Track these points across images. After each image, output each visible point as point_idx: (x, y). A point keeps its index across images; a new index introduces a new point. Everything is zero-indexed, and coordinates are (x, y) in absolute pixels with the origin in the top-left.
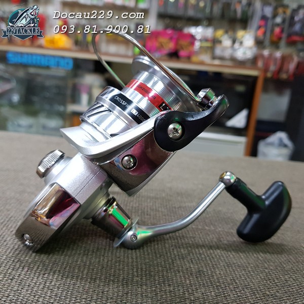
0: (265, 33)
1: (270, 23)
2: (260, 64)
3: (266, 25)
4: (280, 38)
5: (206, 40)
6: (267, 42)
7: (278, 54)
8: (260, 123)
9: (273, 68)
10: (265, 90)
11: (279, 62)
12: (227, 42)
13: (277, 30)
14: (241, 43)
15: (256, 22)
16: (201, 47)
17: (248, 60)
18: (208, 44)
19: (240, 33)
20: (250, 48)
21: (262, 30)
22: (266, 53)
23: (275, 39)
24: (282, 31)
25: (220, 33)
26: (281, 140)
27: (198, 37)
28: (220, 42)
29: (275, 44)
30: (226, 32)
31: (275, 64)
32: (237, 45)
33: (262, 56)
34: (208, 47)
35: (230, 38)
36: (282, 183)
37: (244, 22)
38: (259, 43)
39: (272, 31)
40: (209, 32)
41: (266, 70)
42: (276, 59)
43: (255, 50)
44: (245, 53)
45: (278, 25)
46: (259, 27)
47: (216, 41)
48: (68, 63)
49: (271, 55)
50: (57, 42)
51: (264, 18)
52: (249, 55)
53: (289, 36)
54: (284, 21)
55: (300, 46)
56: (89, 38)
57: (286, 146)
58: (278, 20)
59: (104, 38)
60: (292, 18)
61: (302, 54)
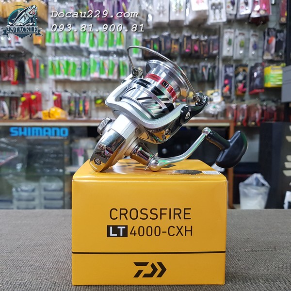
0: (230, 90)
2: (230, 116)
3: (230, 83)
4: (244, 92)
6: (233, 97)
7: (244, 106)
9: (241, 118)
11: (246, 112)
13: (240, 86)
14: (211, 100)
15: (221, 81)
17: (218, 113)
19: (209, 92)
20: (219, 103)
21: (228, 87)
22: (234, 106)
23: (239, 93)
24: (244, 87)
26: (257, 179)
29: (241, 98)
31: (243, 115)
33: (231, 108)
37: (211, 82)
38: (226, 98)
39: (236, 87)
41: (235, 121)
42: (243, 109)
43: (223, 103)
44: (214, 107)
45: (241, 82)
46: (225, 85)
48: (64, 132)
49: (237, 107)
50: (53, 115)
51: (227, 77)
52: (219, 108)
53: (251, 89)
54: (245, 78)
55: (263, 97)
56: (81, 108)
57: (263, 185)
58: (240, 77)
59: (94, 106)
60: (252, 74)
61: (265, 103)
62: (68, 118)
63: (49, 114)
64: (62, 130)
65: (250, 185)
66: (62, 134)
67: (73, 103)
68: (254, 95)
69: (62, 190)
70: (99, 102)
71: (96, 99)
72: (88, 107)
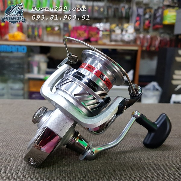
0: (140, 24)
1: (142, 18)
2: (138, 43)
3: (140, 20)
4: (149, 27)
5: (106, 31)
6: (142, 30)
7: (149, 36)
8: (141, 77)
9: (146, 44)
10: (143, 57)
11: (149, 41)
12: (118, 31)
13: (147, 22)
14: (126, 31)
15: (134, 18)
16: (103, 35)
17: (131, 41)
18: (108, 33)
19: (126, 25)
20: (132, 34)
21: (138, 22)
22: (141, 36)
23: (146, 27)
24: (150, 23)
25: (114, 26)
26: (154, 86)
27: (101, 29)
28: (114, 31)
29: (146, 30)
30: (117, 25)
31: (147, 42)
32: (124, 33)
33: (139, 38)
34: (107, 35)
35: (120, 28)
36: (165, 114)
37: (127, 19)
38: (137, 30)
39: (144, 23)
40: (107, 26)
41: (142, 46)
42: (147, 39)
43: (135, 34)
44: (129, 37)
45: (147, 19)
46: (137, 21)
47: (111, 31)
48: (24, 49)
49: (144, 37)
50: (16, 37)
51: (138, 15)
52: (132, 37)
53: (154, 25)
54: (150, 17)
55: (161, 31)
56: (36, 33)
57: (157, 90)
58: (147, 16)
59: (45, 32)
60: (155, 14)
61: (162, 35)
62: (27, 40)
63: (13, 37)
64: (22, 47)
65: (149, 89)
66: (22, 50)
67: (30, 30)
68: (156, 29)
69: (23, 89)
70: (49, 29)
71: (47, 27)
72: (41, 33)
